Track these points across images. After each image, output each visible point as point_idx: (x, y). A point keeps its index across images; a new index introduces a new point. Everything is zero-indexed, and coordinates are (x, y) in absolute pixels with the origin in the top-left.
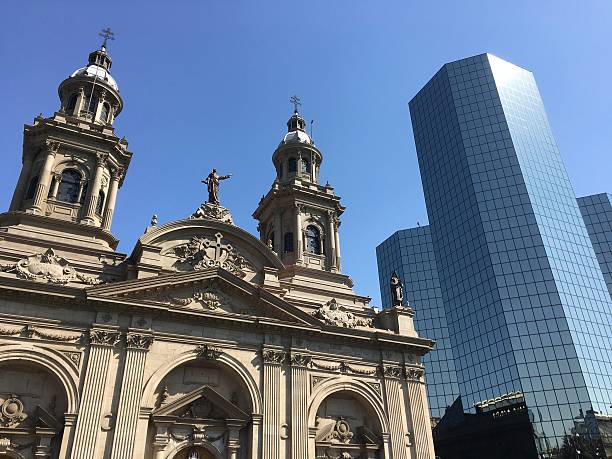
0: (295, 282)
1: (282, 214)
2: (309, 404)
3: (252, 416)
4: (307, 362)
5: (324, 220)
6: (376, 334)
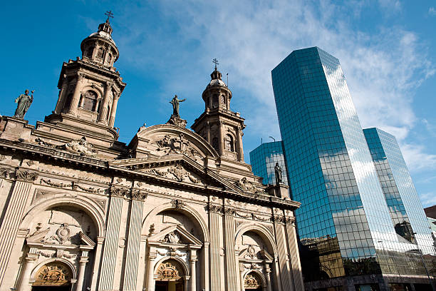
3: (204, 242)
4: (233, 212)
5: (234, 132)
6: (270, 198)
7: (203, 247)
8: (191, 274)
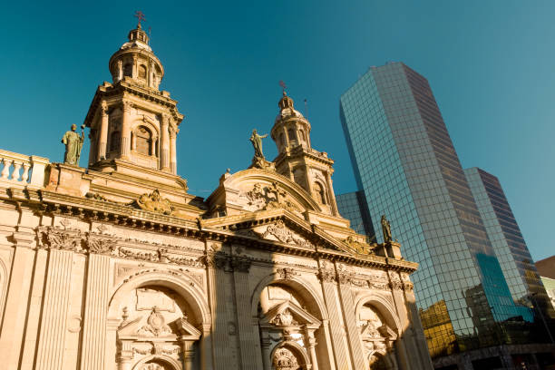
2: (354, 311)
3: (322, 320)
4: (349, 281)
5: (323, 178)
6: (386, 260)
7: (322, 326)
8: (311, 362)
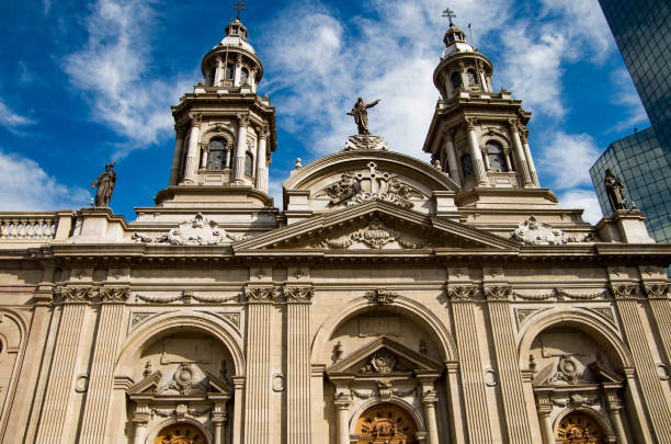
0: (479, 206)
1: (453, 136)
2: (517, 344)
3: (445, 364)
4: (507, 294)
5: (505, 131)
6: (595, 248)
7: (445, 372)
